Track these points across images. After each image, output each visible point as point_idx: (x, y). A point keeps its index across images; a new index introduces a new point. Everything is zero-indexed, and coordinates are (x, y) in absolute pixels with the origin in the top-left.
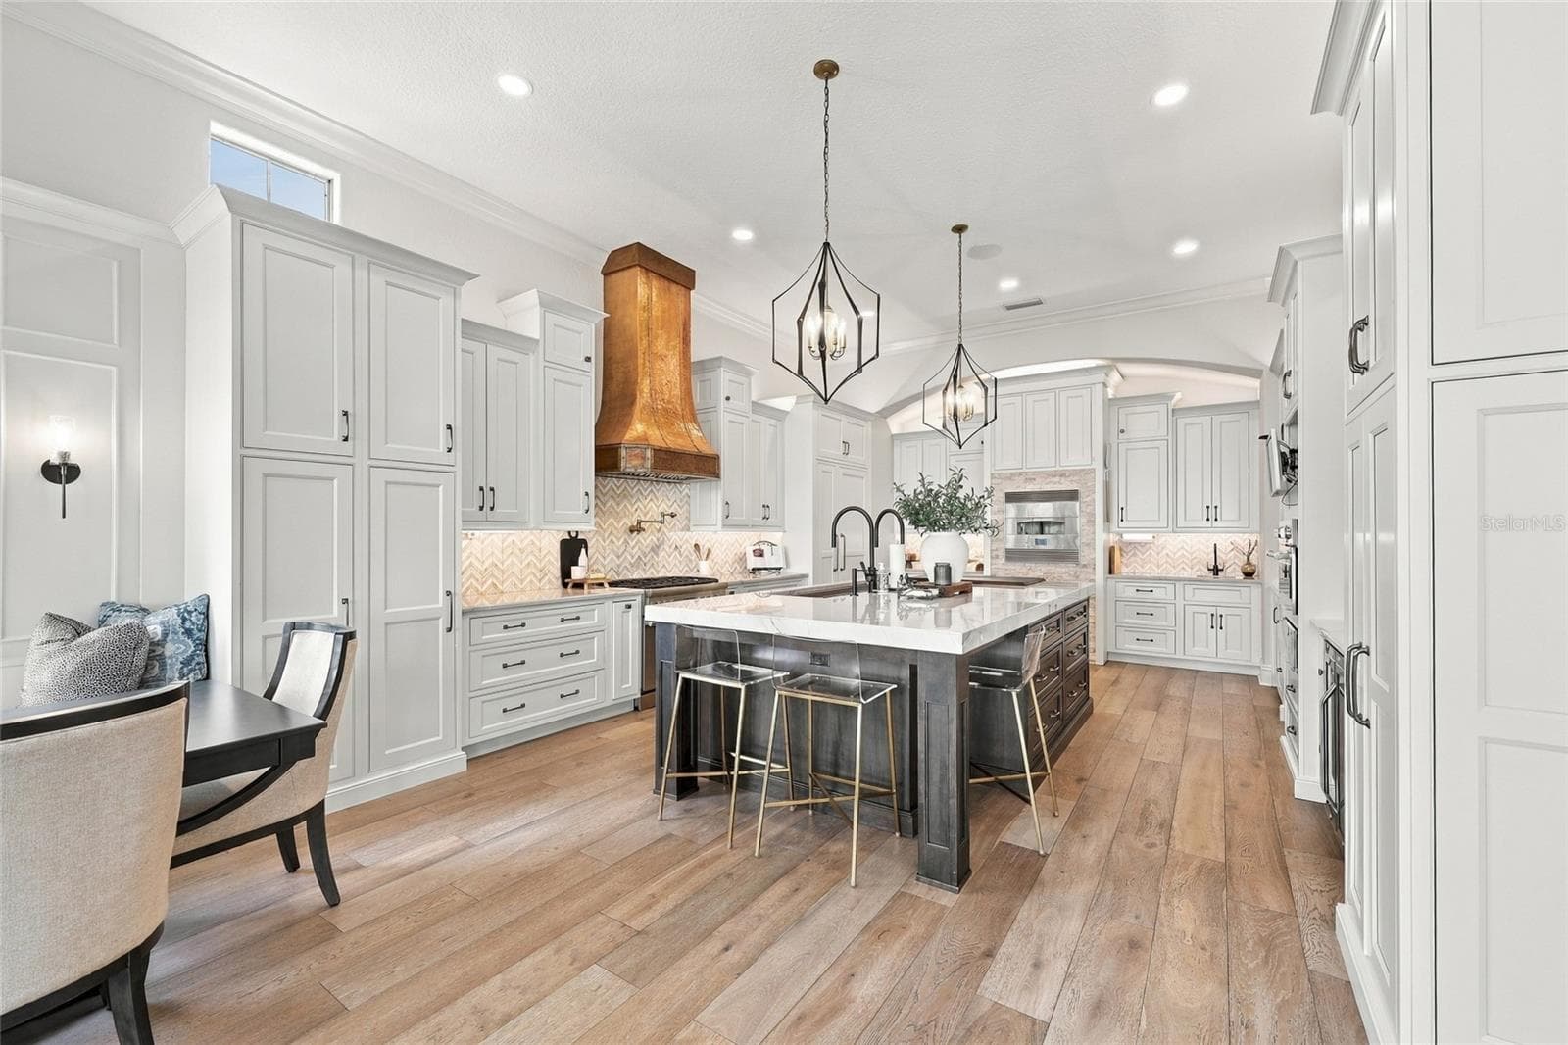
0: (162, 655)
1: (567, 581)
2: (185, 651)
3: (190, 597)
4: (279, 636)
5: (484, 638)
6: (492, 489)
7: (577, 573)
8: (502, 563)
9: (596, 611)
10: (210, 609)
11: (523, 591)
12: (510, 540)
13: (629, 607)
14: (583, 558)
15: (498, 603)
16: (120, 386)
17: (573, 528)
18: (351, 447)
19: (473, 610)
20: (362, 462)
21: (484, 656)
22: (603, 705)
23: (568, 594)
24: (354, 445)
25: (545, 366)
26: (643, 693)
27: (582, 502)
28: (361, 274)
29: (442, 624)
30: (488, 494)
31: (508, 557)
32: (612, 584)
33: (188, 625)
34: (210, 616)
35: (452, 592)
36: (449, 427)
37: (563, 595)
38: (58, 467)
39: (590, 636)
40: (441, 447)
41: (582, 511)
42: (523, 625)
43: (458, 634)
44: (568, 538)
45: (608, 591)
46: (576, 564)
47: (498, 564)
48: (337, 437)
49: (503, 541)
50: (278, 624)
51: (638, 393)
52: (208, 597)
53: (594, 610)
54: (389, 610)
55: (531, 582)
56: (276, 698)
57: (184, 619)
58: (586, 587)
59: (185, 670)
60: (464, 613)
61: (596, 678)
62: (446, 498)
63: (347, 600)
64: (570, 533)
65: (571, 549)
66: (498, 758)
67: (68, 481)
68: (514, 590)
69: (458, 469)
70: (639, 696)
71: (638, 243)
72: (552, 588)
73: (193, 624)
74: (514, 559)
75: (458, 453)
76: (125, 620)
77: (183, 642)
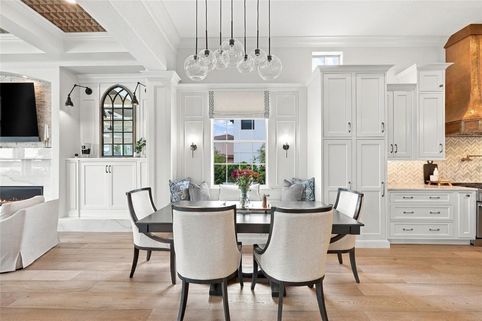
0: (305, 192)
1: (427, 181)
2: (310, 192)
3: (310, 178)
4: (336, 191)
5: (395, 200)
6: (396, 145)
7: (433, 178)
8: (397, 173)
9: (448, 196)
10: (315, 181)
11: (406, 184)
12: (401, 163)
13: (469, 196)
14: (436, 172)
15: (403, 188)
16: (296, 125)
17: (430, 160)
18: (351, 134)
19: (391, 190)
20: (354, 138)
21: (396, 207)
22: (451, 238)
23: (428, 187)
24: (352, 133)
25: (419, 94)
26: (477, 238)
27: (439, 148)
28: (354, 78)
29: (380, 194)
30: (395, 147)
31: (400, 171)
32: (454, 184)
33: (310, 185)
34: (315, 183)
35: (384, 182)
36: (383, 124)
37: (425, 187)
38: (285, 146)
39: (446, 207)
40: (380, 131)
41: (438, 152)
42: (412, 198)
43: (386, 198)
44: (427, 163)
45: (451, 187)
46: (433, 174)
47: (396, 173)
48: (347, 131)
49: (398, 164)
50: (336, 188)
51: (471, 95)
52: (314, 178)
53: (447, 195)
54: (362, 187)
55: (410, 181)
56: (337, 209)
57: (310, 184)
58: (439, 184)
59: (310, 197)
60: (388, 190)
61: (448, 225)
62: (382, 148)
63: (350, 182)
64: (428, 161)
65: (429, 169)
66: (402, 247)
67: (287, 149)
68: (403, 183)
69: (386, 138)
70: (475, 239)
71: (471, 24)
72: (420, 184)
73: (312, 185)
74: (403, 172)
75: (386, 132)
76: (298, 183)
77: (310, 190)
